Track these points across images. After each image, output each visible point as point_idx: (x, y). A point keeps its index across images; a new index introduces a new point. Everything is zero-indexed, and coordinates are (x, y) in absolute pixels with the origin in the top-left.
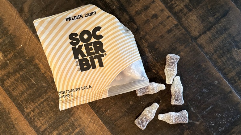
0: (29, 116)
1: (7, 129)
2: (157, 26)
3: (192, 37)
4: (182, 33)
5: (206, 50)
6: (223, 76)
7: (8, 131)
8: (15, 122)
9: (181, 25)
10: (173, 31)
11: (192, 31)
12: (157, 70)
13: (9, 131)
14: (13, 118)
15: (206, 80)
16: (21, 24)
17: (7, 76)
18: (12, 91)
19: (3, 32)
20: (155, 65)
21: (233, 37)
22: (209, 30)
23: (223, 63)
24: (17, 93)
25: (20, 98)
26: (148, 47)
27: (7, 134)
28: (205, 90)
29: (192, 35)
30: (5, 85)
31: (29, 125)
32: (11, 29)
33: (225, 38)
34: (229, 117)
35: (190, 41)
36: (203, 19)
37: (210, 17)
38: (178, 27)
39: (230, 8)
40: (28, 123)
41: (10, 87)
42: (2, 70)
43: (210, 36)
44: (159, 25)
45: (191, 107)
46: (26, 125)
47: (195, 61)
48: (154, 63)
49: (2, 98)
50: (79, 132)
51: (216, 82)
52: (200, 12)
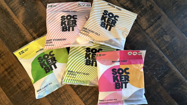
3: (143, 30)
4: (138, 28)
5: (150, 36)
6: (159, 49)
9: (137, 24)
11: (143, 26)
15: (151, 51)
21: (164, 29)
22: (151, 26)
23: (159, 42)
28: (150, 56)
29: (143, 28)
33: (160, 30)
34: (163, 69)
35: (142, 31)
36: (148, 20)
37: (151, 19)
39: (161, 15)
43: (152, 29)
51: (156, 52)
52: (147, 17)
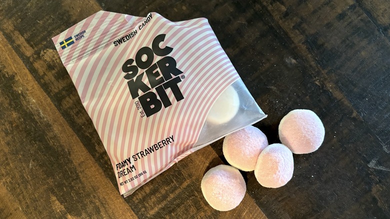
0: (103, 158)
1: (64, 181)
2: (320, 9)
3: (379, 27)
4: (362, 20)
7: (67, 184)
8: (79, 169)
9: (360, 5)
10: (348, 17)
11: (379, 16)
12: (322, 81)
13: (69, 184)
14: (76, 162)
16: (93, 5)
17: (67, 91)
18: (75, 116)
19: (62, 19)
20: (318, 73)
24: (84, 119)
25: (89, 127)
26: (306, 42)
27: (65, 190)
29: (379, 23)
30: (64, 106)
31: (103, 174)
32: (74, 14)
35: (377, 32)
38: (355, 10)
40: (101, 171)
41: (71, 108)
42: (59, 82)
44: (323, 7)
45: (383, 144)
46: (97, 173)
47: (387, 66)
48: (317, 70)
49: (58, 128)
50: (188, 186)
